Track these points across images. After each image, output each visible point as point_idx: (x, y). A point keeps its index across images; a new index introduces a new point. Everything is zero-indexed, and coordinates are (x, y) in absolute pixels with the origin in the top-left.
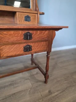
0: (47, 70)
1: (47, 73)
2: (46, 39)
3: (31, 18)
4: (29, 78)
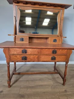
0: (65, 76)
2: (66, 54)
3: (57, 40)
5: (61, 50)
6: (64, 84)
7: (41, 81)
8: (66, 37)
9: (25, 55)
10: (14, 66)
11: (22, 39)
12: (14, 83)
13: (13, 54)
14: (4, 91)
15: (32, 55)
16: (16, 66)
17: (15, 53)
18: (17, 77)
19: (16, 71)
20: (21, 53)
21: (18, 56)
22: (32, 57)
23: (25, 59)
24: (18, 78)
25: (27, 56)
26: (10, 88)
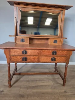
0: (65, 76)
1: (65, 78)
2: (66, 55)
3: (58, 41)
4: (52, 79)
5: (61, 51)
6: (64, 85)
7: (41, 82)
8: (67, 38)
9: (25, 56)
10: (15, 66)
11: (23, 40)
13: (14, 55)
14: (4, 91)
15: (32, 55)
17: (16, 54)
19: (17, 72)
20: (21, 54)
21: (18, 57)
22: (32, 58)
23: (25, 60)
24: (18, 78)
25: (27, 57)
26: (11, 88)
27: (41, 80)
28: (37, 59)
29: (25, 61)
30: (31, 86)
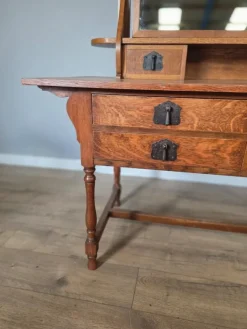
7: (230, 264)
9: (166, 136)
10: (112, 181)
11: (155, 58)
12: (110, 253)
13: (113, 127)
15: (207, 134)
16: (122, 183)
18: (124, 228)
19: (119, 204)
20: (149, 125)
22: (204, 146)
23: (165, 155)
24: (127, 233)
25: (178, 140)
27: (226, 256)
28: (233, 153)
29: (167, 159)
30: (182, 278)
